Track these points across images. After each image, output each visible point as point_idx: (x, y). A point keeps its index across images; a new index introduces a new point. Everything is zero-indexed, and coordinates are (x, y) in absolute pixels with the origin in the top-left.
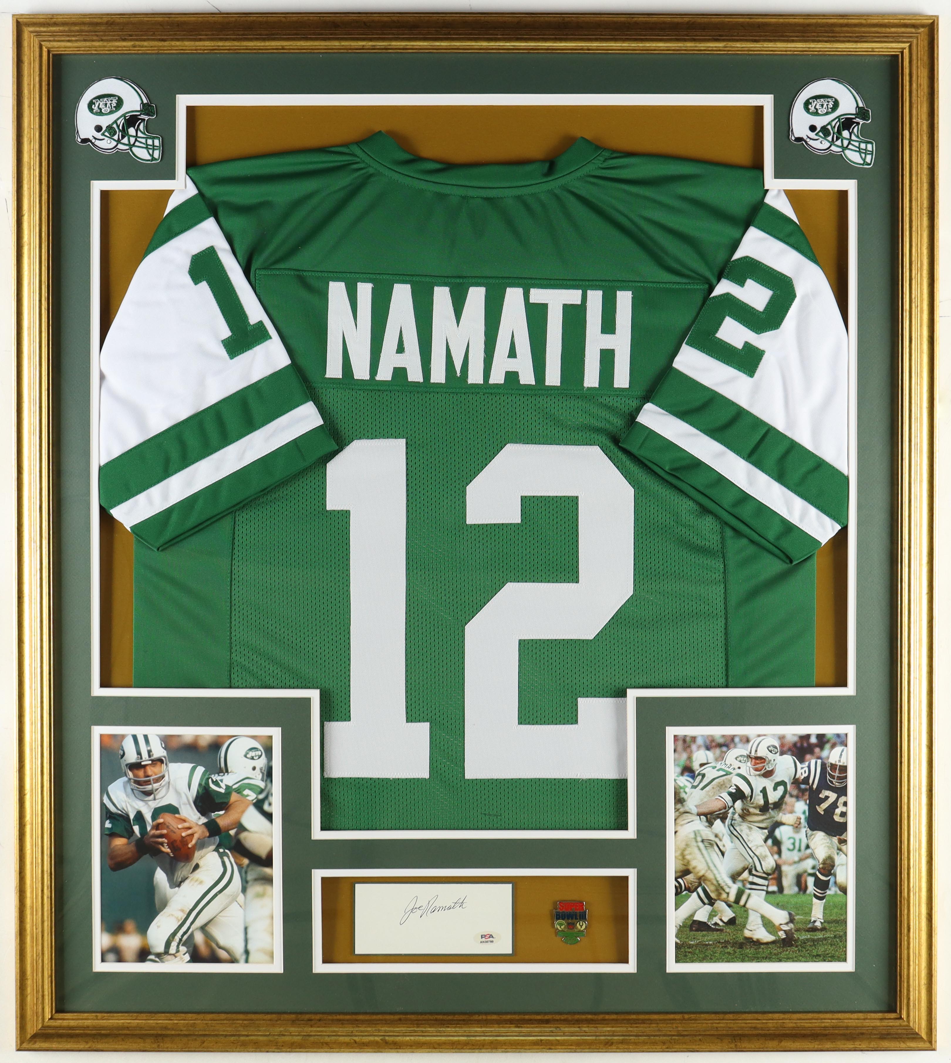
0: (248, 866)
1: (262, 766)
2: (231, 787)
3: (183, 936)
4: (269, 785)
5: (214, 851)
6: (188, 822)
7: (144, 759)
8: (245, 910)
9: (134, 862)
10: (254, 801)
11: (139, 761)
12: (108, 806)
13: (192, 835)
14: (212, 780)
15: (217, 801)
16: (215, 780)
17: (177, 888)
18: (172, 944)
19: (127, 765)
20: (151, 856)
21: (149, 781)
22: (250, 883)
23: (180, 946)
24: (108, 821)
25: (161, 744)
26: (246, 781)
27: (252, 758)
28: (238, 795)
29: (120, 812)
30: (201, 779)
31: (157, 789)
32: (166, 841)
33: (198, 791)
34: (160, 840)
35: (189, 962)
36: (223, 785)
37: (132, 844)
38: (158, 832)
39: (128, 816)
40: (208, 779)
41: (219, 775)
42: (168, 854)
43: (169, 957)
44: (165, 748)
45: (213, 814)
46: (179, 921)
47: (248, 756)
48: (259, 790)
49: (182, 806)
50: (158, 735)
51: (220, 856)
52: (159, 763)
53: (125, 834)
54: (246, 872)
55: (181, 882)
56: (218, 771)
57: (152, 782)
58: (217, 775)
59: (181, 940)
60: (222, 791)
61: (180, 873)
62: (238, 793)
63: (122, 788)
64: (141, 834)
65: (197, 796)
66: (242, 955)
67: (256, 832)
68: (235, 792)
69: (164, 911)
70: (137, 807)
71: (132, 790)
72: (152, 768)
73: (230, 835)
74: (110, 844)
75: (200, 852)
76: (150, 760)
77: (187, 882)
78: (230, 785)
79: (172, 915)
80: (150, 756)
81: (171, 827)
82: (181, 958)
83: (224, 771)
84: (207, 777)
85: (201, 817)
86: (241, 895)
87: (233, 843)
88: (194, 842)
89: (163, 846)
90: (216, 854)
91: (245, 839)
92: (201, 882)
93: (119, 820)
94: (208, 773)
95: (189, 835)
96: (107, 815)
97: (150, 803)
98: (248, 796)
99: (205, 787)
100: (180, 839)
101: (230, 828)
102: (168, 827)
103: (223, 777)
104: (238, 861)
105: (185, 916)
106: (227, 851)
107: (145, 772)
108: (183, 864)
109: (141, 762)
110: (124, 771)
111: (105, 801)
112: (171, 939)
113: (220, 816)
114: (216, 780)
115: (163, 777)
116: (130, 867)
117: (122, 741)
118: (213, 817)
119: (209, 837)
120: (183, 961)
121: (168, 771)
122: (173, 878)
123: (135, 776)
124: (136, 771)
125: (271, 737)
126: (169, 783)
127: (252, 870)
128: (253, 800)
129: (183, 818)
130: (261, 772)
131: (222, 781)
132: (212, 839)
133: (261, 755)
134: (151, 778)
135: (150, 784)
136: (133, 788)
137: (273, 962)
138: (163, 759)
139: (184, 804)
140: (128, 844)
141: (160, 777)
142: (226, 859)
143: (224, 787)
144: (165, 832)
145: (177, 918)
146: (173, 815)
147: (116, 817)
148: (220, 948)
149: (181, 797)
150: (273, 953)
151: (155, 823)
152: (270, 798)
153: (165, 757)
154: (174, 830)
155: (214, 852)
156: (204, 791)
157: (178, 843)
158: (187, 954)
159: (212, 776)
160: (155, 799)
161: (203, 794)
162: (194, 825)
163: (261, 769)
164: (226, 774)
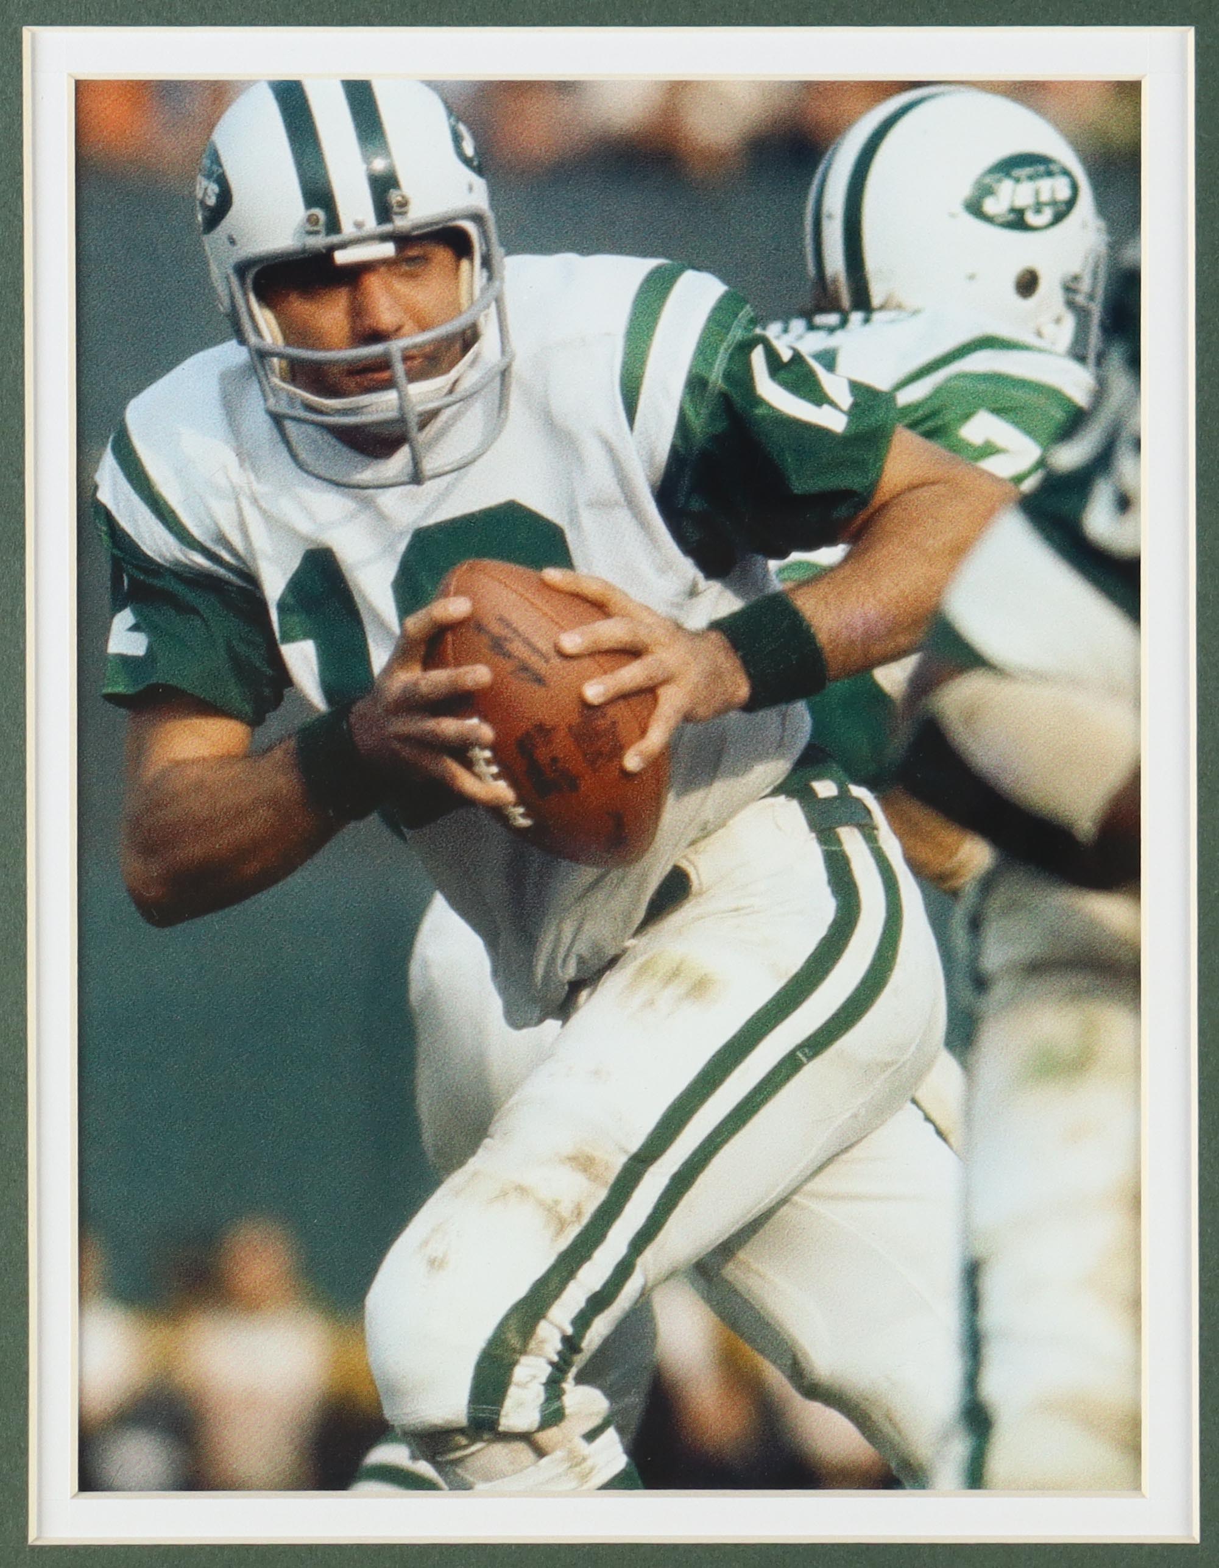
0: (988, 883)
1: (1075, 268)
2: (889, 398)
3: (583, 1321)
4: (1119, 383)
5: (777, 791)
6: (625, 615)
7: (348, 229)
8: (965, 1156)
9: (286, 866)
10: (1028, 485)
11: (320, 241)
12: (124, 523)
13: (648, 693)
14: (772, 355)
15: (800, 485)
16: (786, 355)
17: (552, 1025)
18: (520, 1373)
19: (242, 269)
20: (394, 826)
21: (383, 364)
22: (1000, 991)
23: (569, 1385)
24: (124, 619)
25: (457, 138)
26: (980, 362)
27: (1017, 221)
28: (932, 446)
29: (199, 560)
30: (705, 349)
31: (434, 414)
32: (487, 732)
33: (683, 426)
34: (450, 726)
35: (620, 1482)
36: (835, 385)
37: (278, 754)
38: (439, 678)
39: (251, 580)
40: (745, 348)
41: (812, 327)
42: (496, 811)
43: (496, 1454)
44: (479, 166)
45: (773, 565)
46: (562, 1225)
47: (990, 206)
48: (1059, 415)
49: (586, 517)
50: (434, 86)
51: (813, 825)
52: (442, 255)
53: (234, 693)
54: (975, 924)
55: (576, 986)
56: (808, 302)
57: (400, 368)
58: (798, 325)
59: (571, 1345)
60: (834, 421)
61: (568, 929)
62: (929, 435)
63: (215, 413)
64: (329, 690)
65: (676, 456)
66: (945, 1438)
67: (1040, 677)
68: (912, 426)
69: (473, 1164)
70: (304, 526)
71: (277, 419)
72: (402, 287)
73: (878, 695)
74: (138, 753)
75: (695, 798)
76: (384, 238)
77: (613, 983)
78: (882, 383)
79: (522, 1190)
80: (384, 212)
81: (517, 648)
82: (576, 1461)
83: (846, 300)
84: (737, 334)
85: (702, 583)
86: (947, 1065)
87: (898, 743)
88: (656, 737)
89: (469, 765)
90: (790, 810)
91: (970, 716)
92: (700, 987)
93: (194, 611)
94: (747, 312)
95: (624, 696)
96: (116, 580)
97: (388, 500)
98: (989, 450)
99: (725, 398)
100: (574, 717)
101: (877, 650)
102: (498, 646)
103: (838, 340)
104: (924, 853)
105: (602, 1194)
106: (859, 792)
107: (357, 312)
108: (587, 874)
109: (332, 249)
110: (224, 306)
111: (104, 496)
112: (514, 1341)
113: (821, 574)
114: (797, 358)
115: (468, 338)
116: (265, 898)
117: (211, 126)
118: (777, 585)
119: (750, 707)
120: (584, 1477)
121: (499, 301)
122: (529, 965)
123: (294, 332)
124: (300, 307)
125: (1130, 91)
126: (504, 374)
127: (1012, 907)
128: (1019, 479)
129: (591, 589)
130: (1071, 304)
131: (829, 359)
132: (769, 717)
133: (1071, 203)
134: (396, 347)
135: (389, 384)
136: (283, 408)
137: (1136, 1485)
138: (470, 227)
139: (600, 504)
140: (253, 754)
141: (447, 341)
142: (851, 840)
143: (845, 400)
144: (478, 674)
145: (550, 1209)
146: (530, 572)
147: (180, 589)
148: (814, 1391)
149: (579, 458)
150: (1135, 1424)
151: (416, 622)
152: (1124, 463)
153: (477, 218)
154: (535, 662)
155: (782, 799)
156: (720, 426)
157: (562, 745)
158: (611, 1435)
159: (773, 331)
160: (417, 478)
161: (715, 439)
162: (660, 634)
163: (1070, 288)
164: (856, 317)
